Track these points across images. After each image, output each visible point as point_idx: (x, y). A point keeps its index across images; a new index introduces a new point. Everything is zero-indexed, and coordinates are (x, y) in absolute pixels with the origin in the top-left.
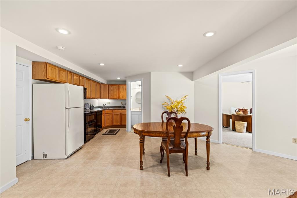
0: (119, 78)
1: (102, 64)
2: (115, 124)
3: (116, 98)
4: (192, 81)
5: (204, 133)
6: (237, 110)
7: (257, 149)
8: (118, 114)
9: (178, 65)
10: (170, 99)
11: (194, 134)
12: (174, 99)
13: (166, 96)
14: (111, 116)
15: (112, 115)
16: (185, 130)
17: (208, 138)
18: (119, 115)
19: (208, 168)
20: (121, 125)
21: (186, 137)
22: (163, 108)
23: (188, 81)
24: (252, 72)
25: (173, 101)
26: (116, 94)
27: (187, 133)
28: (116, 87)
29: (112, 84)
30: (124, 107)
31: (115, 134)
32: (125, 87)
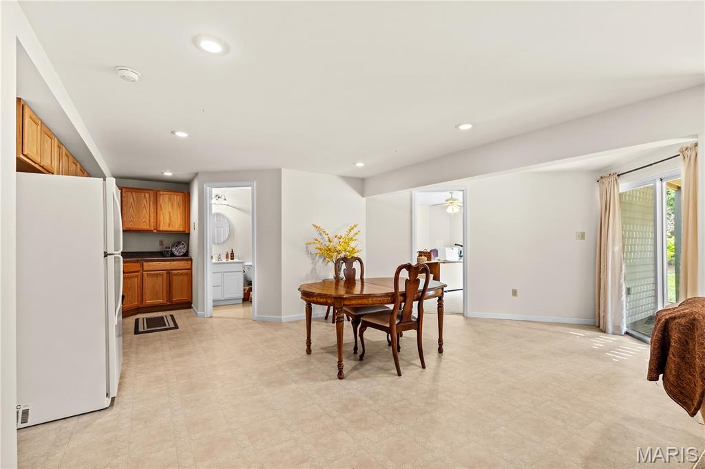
0: (168, 174)
1: (181, 134)
2: (149, 302)
3: (148, 228)
4: (363, 195)
7: (470, 314)
8: (159, 274)
9: (354, 164)
10: (322, 233)
13: (314, 225)
14: (136, 279)
15: (139, 277)
18: (162, 275)
19: (440, 351)
20: (169, 303)
22: (308, 251)
23: (355, 195)
24: (463, 191)
26: (148, 218)
28: (147, 195)
29: (134, 188)
30: (173, 255)
31: (176, 327)
32: (177, 198)
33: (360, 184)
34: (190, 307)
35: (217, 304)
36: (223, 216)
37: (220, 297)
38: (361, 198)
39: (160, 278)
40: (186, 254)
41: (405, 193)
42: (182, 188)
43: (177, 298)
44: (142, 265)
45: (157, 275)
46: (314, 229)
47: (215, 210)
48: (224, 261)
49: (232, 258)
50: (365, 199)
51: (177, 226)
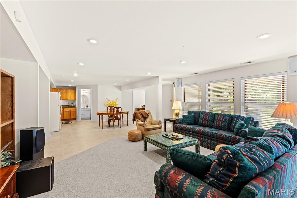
0: (70, 86)
2: (65, 118)
3: (65, 99)
5: (126, 113)
6: (142, 106)
10: (109, 100)
11: (123, 113)
12: (111, 100)
16: (120, 112)
17: (127, 114)
19: (127, 126)
20: (70, 119)
21: (120, 114)
25: (111, 101)
26: (65, 96)
27: (120, 113)
28: (65, 91)
29: (61, 89)
30: (71, 106)
31: (72, 123)
32: (72, 91)
33: (120, 87)
34: (76, 120)
35: (82, 119)
36: (85, 95)
37: (84, 117)
38: (120, 91)
39: (68, 112)
40: (75, 106)
41: (131, 90)
42: (74, 88)
43: (72, 117)
44: (63, 109)
45: (67, 111)
46: (107, 99)
47: (82, 94)
48: (85, 108)
49: (88, 107)
50: (121, 91)
51: (72, 98)
